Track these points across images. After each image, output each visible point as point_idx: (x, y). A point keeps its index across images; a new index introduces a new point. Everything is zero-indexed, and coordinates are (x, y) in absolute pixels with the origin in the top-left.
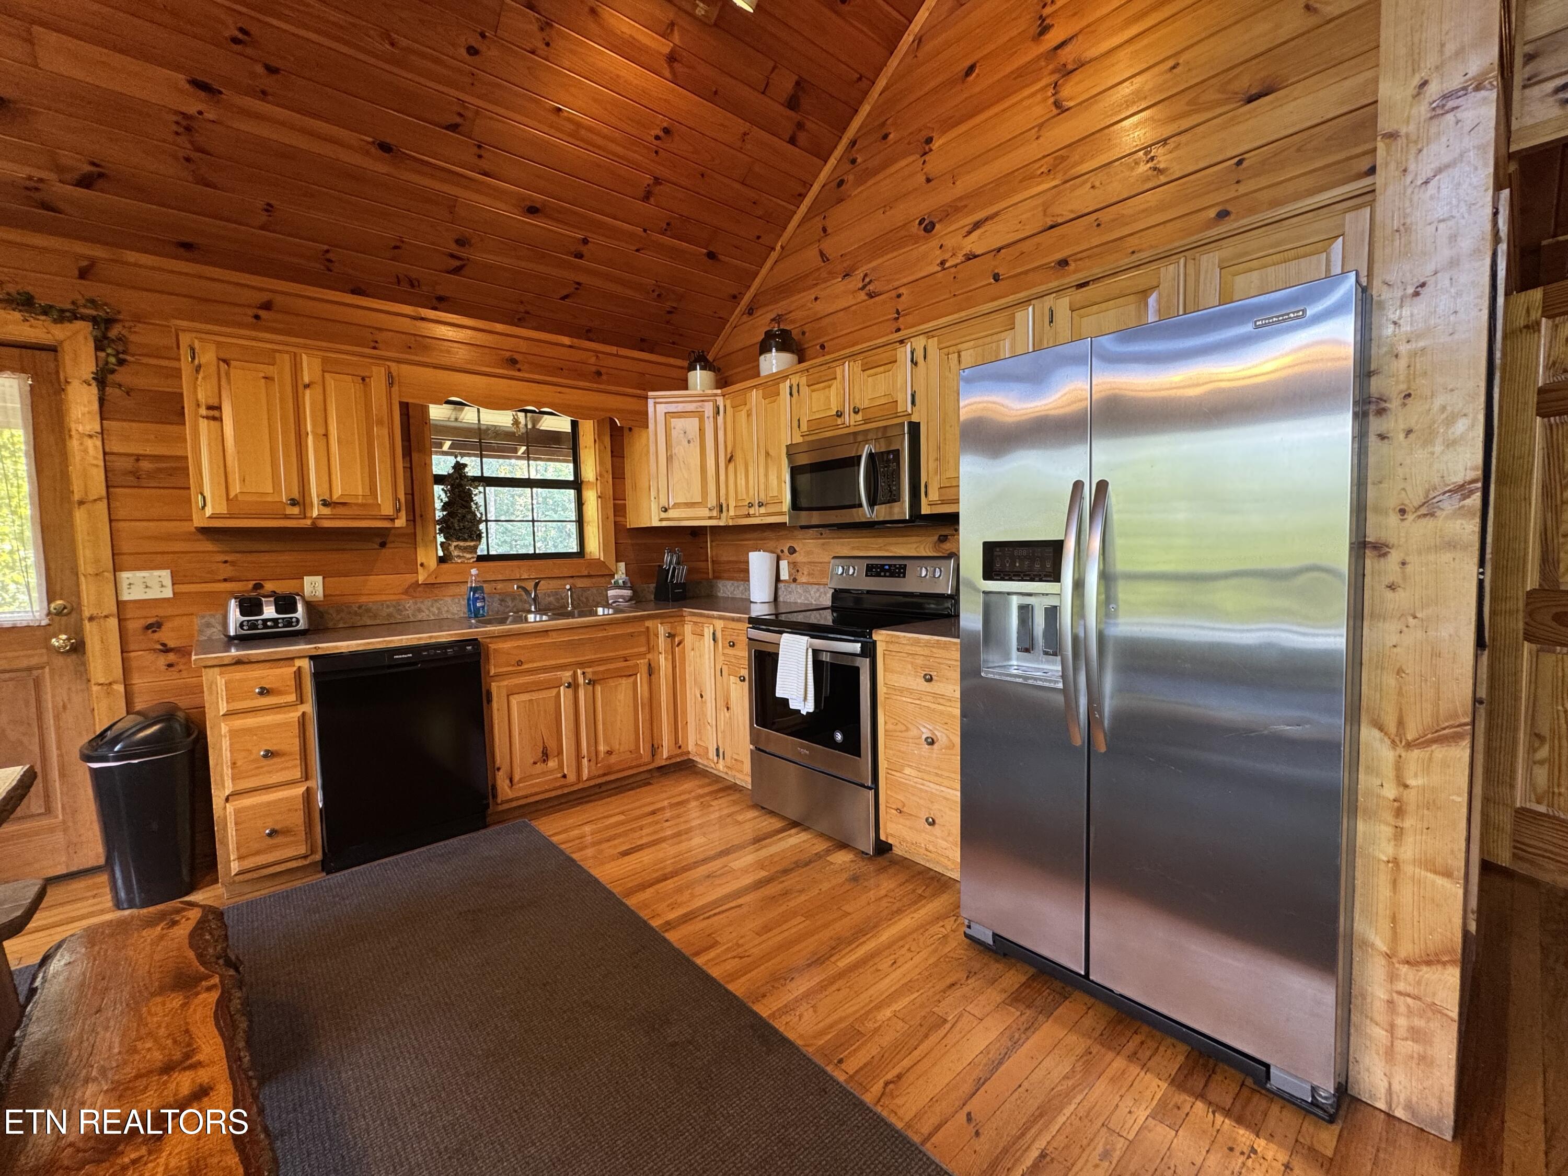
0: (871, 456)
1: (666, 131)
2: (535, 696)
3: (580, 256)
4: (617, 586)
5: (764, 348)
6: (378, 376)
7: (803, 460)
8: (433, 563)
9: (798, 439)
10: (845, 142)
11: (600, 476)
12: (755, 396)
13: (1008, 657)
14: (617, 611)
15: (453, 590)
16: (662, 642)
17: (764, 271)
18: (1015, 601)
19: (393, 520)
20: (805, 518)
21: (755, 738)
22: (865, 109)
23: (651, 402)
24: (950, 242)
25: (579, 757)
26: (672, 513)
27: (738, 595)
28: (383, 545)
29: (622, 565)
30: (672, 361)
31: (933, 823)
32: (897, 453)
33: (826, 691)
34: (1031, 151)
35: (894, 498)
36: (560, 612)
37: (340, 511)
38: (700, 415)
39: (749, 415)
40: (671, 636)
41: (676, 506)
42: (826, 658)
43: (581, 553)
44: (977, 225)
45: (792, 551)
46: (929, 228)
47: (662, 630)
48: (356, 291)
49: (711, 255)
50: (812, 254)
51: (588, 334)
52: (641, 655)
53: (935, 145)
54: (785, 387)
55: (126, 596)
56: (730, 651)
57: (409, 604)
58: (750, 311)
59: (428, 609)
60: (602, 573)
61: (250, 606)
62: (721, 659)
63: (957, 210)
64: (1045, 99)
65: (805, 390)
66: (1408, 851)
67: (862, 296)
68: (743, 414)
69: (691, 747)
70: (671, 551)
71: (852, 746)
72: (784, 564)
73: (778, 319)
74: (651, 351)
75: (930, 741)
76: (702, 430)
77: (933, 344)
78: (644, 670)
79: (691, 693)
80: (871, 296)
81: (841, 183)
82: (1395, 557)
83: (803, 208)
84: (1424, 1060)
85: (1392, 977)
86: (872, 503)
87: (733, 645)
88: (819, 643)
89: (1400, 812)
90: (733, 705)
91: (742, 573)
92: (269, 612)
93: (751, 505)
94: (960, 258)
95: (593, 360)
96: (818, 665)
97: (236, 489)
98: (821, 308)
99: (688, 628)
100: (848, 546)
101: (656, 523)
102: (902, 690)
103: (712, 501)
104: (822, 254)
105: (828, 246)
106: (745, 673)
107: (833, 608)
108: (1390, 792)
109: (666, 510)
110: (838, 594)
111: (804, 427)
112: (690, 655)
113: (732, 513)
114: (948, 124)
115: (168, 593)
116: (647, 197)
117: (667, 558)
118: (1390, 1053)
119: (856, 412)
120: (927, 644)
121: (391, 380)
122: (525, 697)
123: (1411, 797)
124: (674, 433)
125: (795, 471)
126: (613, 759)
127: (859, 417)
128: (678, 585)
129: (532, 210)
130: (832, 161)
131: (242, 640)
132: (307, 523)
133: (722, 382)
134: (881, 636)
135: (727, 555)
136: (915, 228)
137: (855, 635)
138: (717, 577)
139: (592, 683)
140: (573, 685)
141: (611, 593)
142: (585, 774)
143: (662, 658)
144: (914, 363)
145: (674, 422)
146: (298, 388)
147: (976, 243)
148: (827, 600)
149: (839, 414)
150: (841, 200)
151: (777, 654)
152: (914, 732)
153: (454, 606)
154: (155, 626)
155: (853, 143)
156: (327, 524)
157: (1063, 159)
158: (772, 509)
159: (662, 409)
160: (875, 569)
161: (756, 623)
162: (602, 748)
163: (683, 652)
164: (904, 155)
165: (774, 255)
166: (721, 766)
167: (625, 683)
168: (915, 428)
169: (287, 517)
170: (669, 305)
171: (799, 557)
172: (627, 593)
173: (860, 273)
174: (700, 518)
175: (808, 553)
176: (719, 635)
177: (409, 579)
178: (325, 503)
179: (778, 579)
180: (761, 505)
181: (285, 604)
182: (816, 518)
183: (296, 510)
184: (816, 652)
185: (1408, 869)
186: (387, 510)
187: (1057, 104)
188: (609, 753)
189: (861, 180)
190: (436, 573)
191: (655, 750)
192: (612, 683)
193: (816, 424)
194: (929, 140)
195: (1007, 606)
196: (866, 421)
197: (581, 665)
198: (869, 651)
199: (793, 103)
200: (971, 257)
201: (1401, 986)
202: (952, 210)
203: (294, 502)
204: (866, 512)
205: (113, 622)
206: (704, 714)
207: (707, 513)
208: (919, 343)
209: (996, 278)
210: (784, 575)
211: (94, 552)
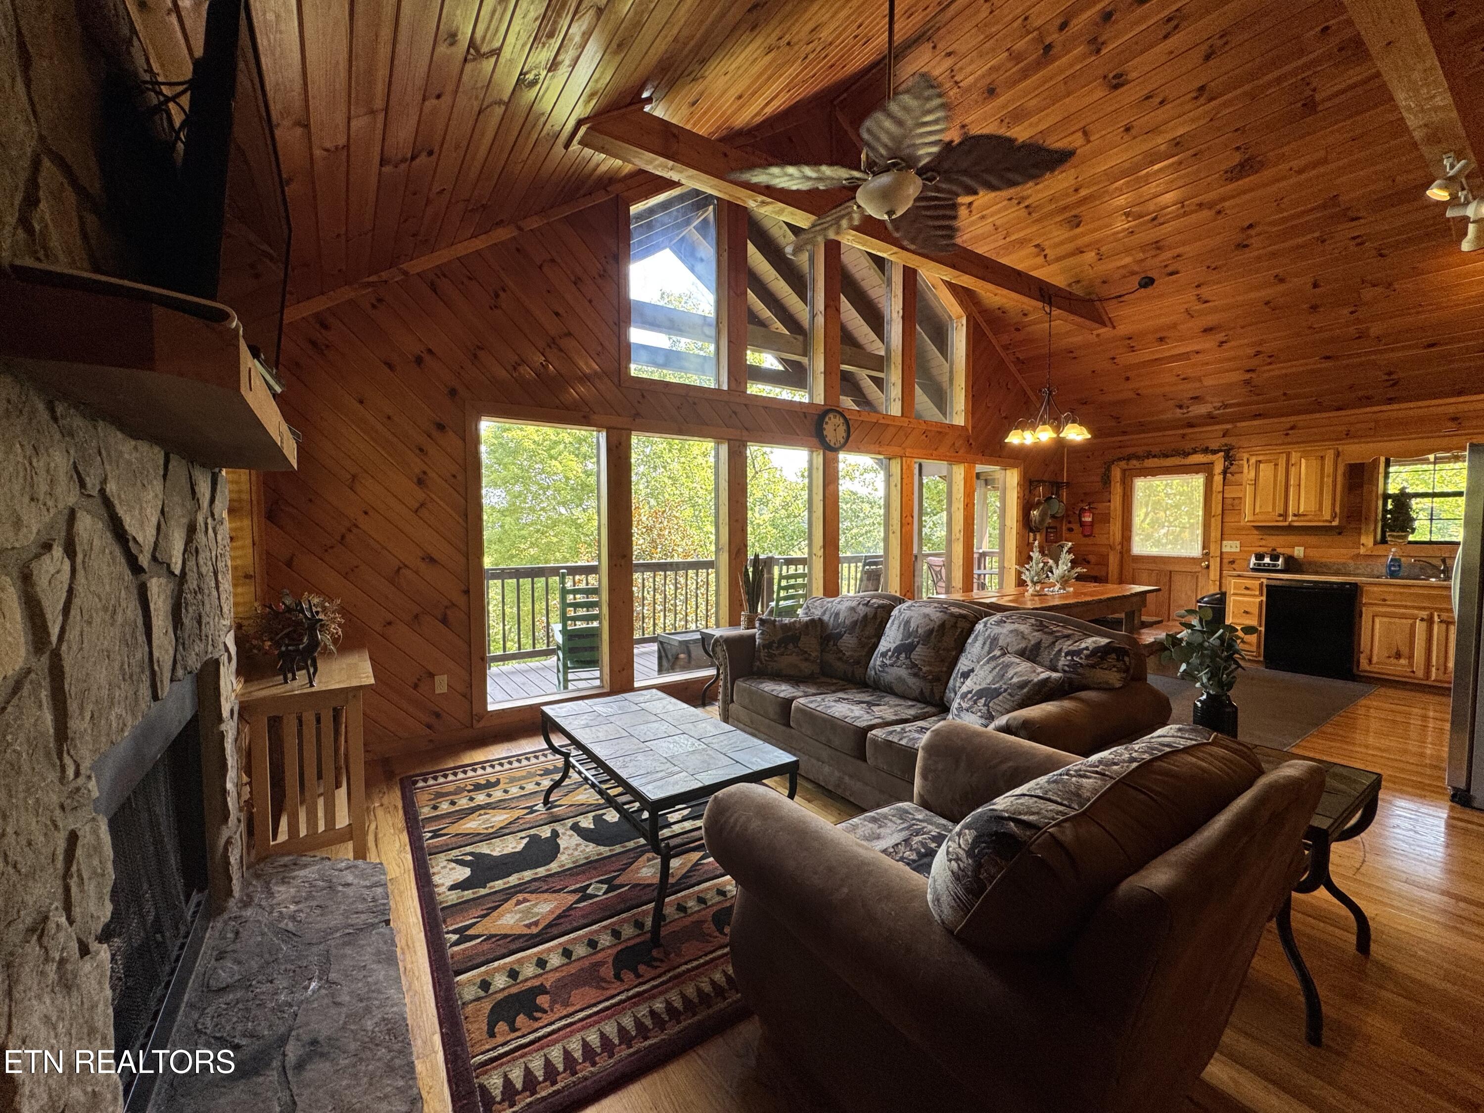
2: (1395, 620)
6: (1330, 455)
8: (1370, 544)
19: (1330, 522)
25: (1428, 665)
28: (1340, 533)
37: (1304, 518)
55: (1224, 550)
59: (1364, 568)
61: (1260, 557)
92: (1267, 560)
97: (1258, 511)
115: (1238, 550)
121: (1338, 454)
122: (1386, 619)
129: (1430, 346)
131: (1254, 570)
132: (1286, 524)
142: (1432, 677)
146: (1289, 467)
153: (1382, 568)
154: (1232, 562)
156: (1300, 524)
169: (1279, 521)
177: (1356, 551)
178: (1295, 515)
181: (1275, 558)
183: (1283, 518)
186: (1328, 517)
203: (1280, 515)
205: (1219, 559)
211: (1215, 534)
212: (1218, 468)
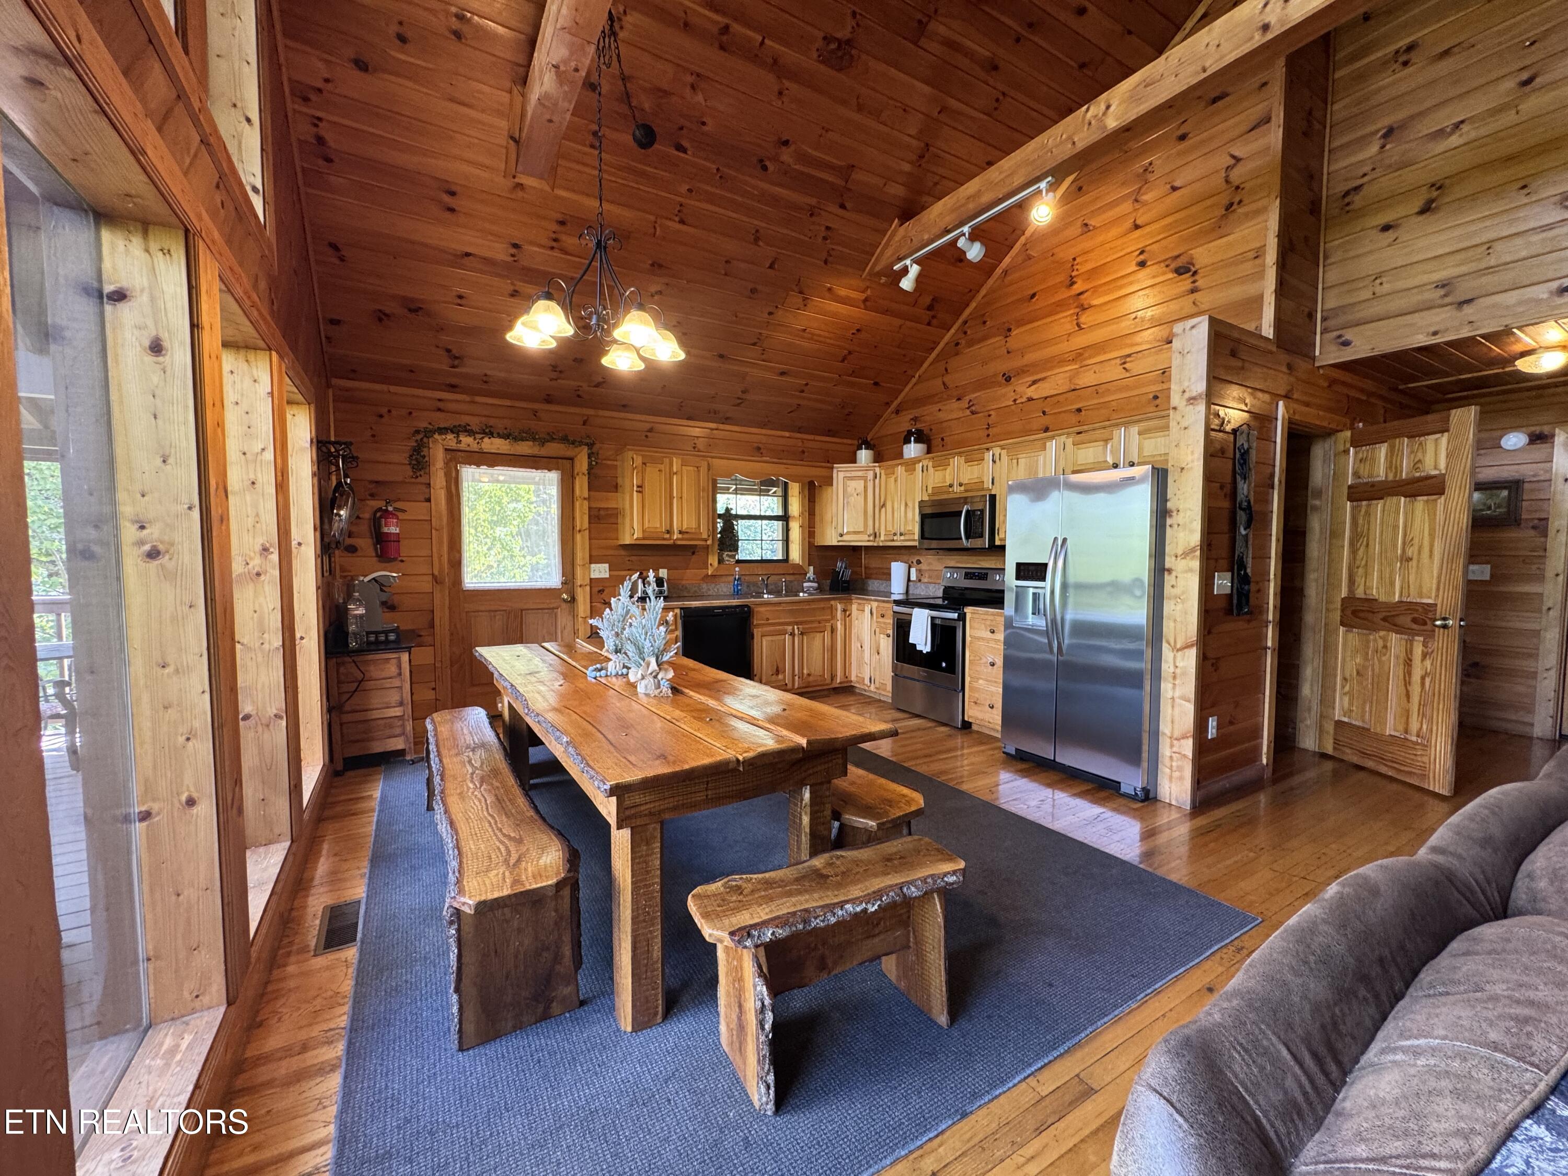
0: (968, 511)
1: (858, 330)
2: (774, 638)
3: (802, 391)
4: (809, 581)
5: (907, 441)
6: (704, 465)
7: (928, 511)
8: (716, 564)
9: (926, 498)
10: (960, 321)
11: (801, 515)
12: (900, 470)
13: (1027, 618)
14: (810, 594)
15: (724, 579)
16: (839, 614)
17: (907, 389)
18: (1031, 591)
19: (706, 540)
20: (927, 543)
21: (895, 668)
22: (973, 305)
23: (835, 471)
24: (1020, 389)
25: (794, 676)
26: (845, 538)
27: (882, 588)
28: (693, 553)
29: (811, 568)
30: (845, 441)
31: (992, 707)
32: (982, 511)
33: (938, 641)
34: (1064, 347)
35: (981, 536)
36: (778, 593)
37: (686, 536)
38: (865, 479)
39: (896, 481)
40: (845, 611)
41: (848, 533)
42: (938, 622)
43: (786, 560)
44: (1034, 382)
45: (919, 562)
46: (1008, 379)
47: (839, 607)
48: (689, 418)
49: (876, 384)
50: (938, 382)
51: (800, 430)
52: (827, 621)
53: (1014, 333)
54: (919, 467)
55: (593, 575)
56: (881, 620)
57: (704, 586)
58: (897, 412)
59: (713, 589)
60: (799, 572)
62: (875, 625)
63: (1024, 372)
64: (1071, 322)
65: (931, 470)
66: (1177, 694)
67: (968, 412)
68: (892, 479)
69: (853, 678)
70: (842, 560)
71: (951, 669)
72: (913, 570)
73: (915, 419)
74: (833, 436)
75: (993, 665)
76: (865, 488)
77: (1004, 452)
78: (829, 629)
79: (855, 646)
80: (973, 413)
81: (957, 344)
82: (1174, 574)
83: (933, 355)
84: (1181, 778)
85: (1172, 746)
86: (967, 538)
87: (883, 616)
88: (935, 613)
89: (1174, 678)
90: (881, 651)
91: (886, 575)
93: (895, 534)
94: (1024, 399)
95: (800, 444)
96: (934, 626)
97: (646, 525)
98: (941, 415)
99: (854, 607)
100: (953, 561)
101: (835, 543)
102: (979, 639)
103: (870, 531)
104: (944, 384)
105: (947, 379)
106: (890, 632)
107: (944, 598)
108: (1172, 670)
109: (841, 535)
110: (947, 590)
111: (930, 491)
112: (855, 623)
113: (882, 538)
114: (1021, 323)
115: (607, 576)
116: (843, 361)
117: (839, 564)
118: (1171, 777)
119: (961, 485)
120: (993, 615)
122: (769, 638)
123: (1178, 671)
124: (849, 489)
125: (924, 517)
126: (811, 679)
127: (962, 488)
128: (845, 582)
129: (783, 374)
130: (952, 331)
132: (671, 542)
133: (878, 458)
134: (968, 610)
135: (875, 563)
136: (1000, 379)
137: (955, 610)
138: (868, 577)
139: (802, 634)
140: (792, 634)
141: (805, 585)
142: (796, 685)
143: (839, 624)
144: (994, 461)
145: (849, 483)
146: (672, 474)
147: (1031, 392)
148: (940, 593)
149: (951, 486)
150: (957, 354)
151: (909, 622)
152: (984, 660)
153: (725, 587)
154: (602, 591)
155: (965, 322)
156: (679, 543)
157: (1081, 354)
158: (907, 537)
159: (841, 475)
160: (969, 575)
161: (898, 603)
162: (805, 672)
163: (851, 621)
164: (994, 336)
165: (914, 380)
166: (872, 688)
167: (819, 636)
168: (993, 498)
169: (664, 539)
170: (846, 411)
171: (923, 566)
172: (815, 585)
173: (967, 398)
174: (862, 540)
175: (930, 564)
176: (874, 611)
177: (704, 572)
178: (680, 532)
179: (909, 580)
180: (901, 534)
182: (934, 544)
183: (667, 536)
184: (933, 618)
185: (1178, 701)
186: (705, 536)
187: (1078, 325)
188: (809, 675)
189: (971, 343)
190: (716, 570)
191: (833, 677)
192: (812, 635)
193: (937, 490)
194: (1009, 330)
195: (1026, 593)
196: (966, 491)
197: (797, 623)
198: (962, 618)
199: (930, 308)
200: (1030, 399)
201: (1175, 749)
202: (1022, 371)
203: (668, 532)
204: (965, 543)
205: (588, 588)
206: (863, 658)
207: (867, 538)
208: (997, 451)
209: (1044, 413)
210: (913, 577)
211: (581, 554)
212: (582, 463)
